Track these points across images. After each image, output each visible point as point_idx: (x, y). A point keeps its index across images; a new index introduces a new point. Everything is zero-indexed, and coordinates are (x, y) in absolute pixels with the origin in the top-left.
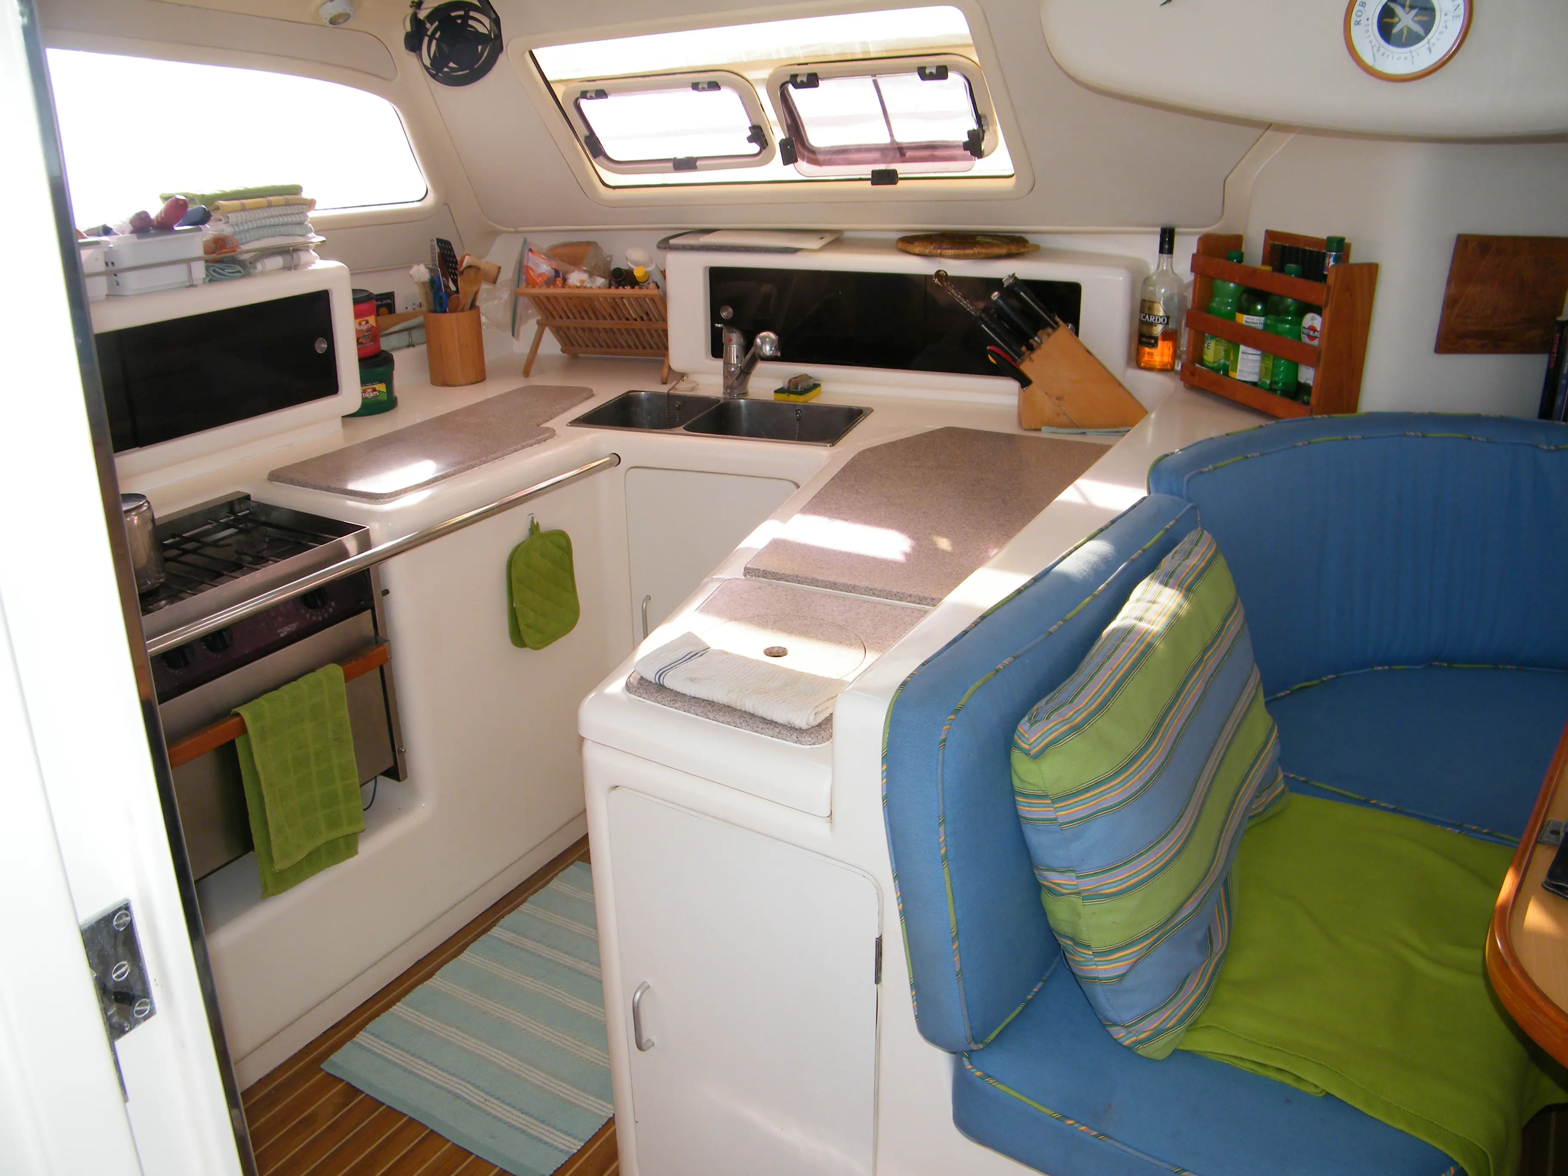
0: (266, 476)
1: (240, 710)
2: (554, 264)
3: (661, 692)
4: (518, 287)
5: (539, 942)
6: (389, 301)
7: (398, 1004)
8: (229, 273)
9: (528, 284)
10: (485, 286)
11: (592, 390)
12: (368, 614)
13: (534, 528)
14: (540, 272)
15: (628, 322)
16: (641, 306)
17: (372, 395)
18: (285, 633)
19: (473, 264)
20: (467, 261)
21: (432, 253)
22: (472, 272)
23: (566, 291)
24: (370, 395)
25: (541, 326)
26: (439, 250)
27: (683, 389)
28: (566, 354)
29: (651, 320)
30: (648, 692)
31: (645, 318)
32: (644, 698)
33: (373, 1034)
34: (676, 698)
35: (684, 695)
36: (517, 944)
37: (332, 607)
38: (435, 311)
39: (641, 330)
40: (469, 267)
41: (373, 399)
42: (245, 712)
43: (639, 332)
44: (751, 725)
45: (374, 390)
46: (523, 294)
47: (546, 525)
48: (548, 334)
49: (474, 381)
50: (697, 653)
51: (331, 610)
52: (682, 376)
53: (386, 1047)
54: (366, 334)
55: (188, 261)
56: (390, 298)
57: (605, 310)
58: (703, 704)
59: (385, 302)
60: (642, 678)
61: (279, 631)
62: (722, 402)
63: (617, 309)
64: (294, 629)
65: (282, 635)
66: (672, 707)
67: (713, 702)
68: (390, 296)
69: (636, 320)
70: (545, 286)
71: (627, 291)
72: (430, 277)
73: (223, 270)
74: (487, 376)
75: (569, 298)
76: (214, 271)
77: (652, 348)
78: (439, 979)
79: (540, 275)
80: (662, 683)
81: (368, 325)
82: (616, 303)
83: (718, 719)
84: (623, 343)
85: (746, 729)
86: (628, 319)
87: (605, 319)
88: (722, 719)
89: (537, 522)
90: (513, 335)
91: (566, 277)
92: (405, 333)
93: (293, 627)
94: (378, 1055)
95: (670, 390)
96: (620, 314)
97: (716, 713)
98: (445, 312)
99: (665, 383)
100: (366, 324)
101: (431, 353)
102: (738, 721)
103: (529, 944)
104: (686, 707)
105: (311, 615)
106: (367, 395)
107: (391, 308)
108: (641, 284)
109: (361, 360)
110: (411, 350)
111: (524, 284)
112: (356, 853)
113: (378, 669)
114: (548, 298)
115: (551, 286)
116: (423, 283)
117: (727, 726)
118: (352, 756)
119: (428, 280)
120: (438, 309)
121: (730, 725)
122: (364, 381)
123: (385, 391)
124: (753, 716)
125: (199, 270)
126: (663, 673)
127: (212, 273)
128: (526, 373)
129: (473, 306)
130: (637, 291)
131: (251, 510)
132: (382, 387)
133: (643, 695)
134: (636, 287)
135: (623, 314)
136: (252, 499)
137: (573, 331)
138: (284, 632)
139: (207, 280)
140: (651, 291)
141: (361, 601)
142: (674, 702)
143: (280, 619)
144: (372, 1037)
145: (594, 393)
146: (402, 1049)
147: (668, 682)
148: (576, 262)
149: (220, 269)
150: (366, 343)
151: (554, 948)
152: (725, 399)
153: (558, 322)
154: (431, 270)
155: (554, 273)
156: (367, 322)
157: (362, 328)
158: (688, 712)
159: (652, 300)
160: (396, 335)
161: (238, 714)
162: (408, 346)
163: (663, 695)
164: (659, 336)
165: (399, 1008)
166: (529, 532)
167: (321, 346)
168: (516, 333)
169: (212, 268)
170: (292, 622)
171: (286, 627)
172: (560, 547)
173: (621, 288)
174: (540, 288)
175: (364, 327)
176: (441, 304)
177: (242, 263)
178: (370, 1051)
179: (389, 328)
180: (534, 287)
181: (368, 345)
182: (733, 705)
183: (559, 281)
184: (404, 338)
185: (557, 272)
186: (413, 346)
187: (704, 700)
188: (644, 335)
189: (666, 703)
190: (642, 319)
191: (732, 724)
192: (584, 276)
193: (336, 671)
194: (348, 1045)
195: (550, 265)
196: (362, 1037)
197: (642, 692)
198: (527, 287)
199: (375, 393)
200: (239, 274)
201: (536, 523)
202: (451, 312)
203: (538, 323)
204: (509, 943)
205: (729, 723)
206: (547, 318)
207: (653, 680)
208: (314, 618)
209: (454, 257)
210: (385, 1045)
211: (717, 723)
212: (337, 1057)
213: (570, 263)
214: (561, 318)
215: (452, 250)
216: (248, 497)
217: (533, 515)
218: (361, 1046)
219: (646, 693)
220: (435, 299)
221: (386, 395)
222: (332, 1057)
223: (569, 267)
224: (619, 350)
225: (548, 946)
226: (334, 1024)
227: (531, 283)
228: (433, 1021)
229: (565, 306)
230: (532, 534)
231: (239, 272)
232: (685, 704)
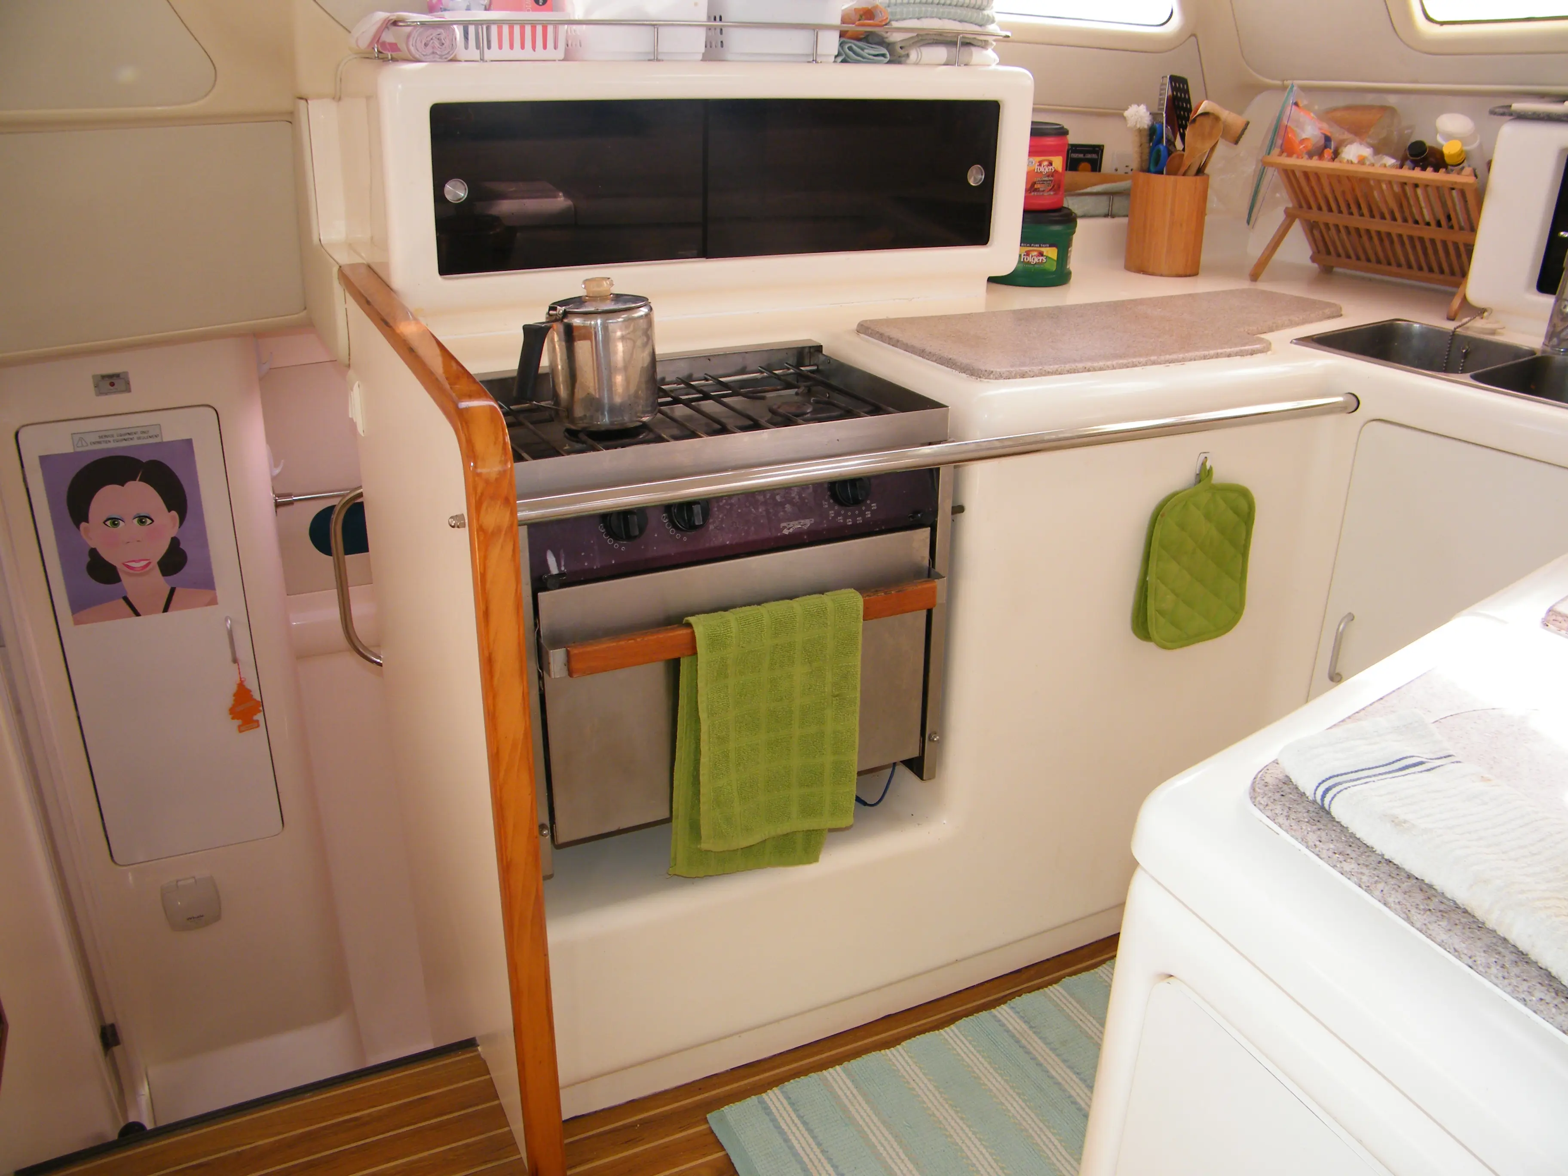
0: (855, 326)
1: (691, 619)
2: (1327, 128)
3: (1320, 825)
4: (1269, 154)
5: (1053, 1050)
6: (1094, 156)
7: (838, 1067)
8: (869, 54)
9: (1282, 152)
10: (1223, 148)
11: (1341, 308)
12: (926, 532)
13: (1204, 474)
14: (1304, 136)
15: (1417, 226)
16: (1444, 204)
17: (1036, 260)
18: (791, 530)
19: (1211, 111)
20: (1205, 106)
21: (1161, 95)
22: (1207, 122)
23: (1335, 165)
24: (1034, 259)
25: (1290, 217)
26: (1170, 93)
27: (1476, 328)
28: (1315, 265)
29: (1452, 227)
30: (1293, 816)
31: (1444, 222)
32: (1280, 826)
33: (788, 1098)
34: (1349, 851)
35: (1369, 849)
36: (1023, 1041)
37: (870, 510)
38: (1148, 171)
39: (1433, 241)
40: (1205, 114)
41: (1036, 266)
42: (701, 625)
43: (1428, 245)
44: (1514, 981)
45: (1041, 254)
46: (1272, 165)
47: (1223, 473)
48: (1297, 231)
49: (1181, 272)
50: (1421, 763)
51: (868, 514)
52: (1480, 312)
53: (796, 1125)
54: (1046, 179)
55: (816, 28)
56: (1096, 153)
57: (1386, 202)
58: (1405, 886)
59: (1089, 156)
60: (1287, 781)
61: (782, 525)
62: (1538, 354)
63: (1405, 204)
64: (805, 528)
65: (786, 532)
66: (1334, 867)
67: (1431, 886)
68: (1098, 150)
69: (1428, 224)
70: (1306, 156)
71: (1429, 175)
72: (1150, 123)
73: (863, 49)
74: (1200, 271)
75: (1338, 178)
76: (850, 49)
77: (1442, 272)
78: (902, 1052)
79: (1303, 141)
80: (1326, 806)
81: (1050, 167)
82: (1404, 191)
83: (1434, 934)
84: (1402, 260)
85: (1496, 985)
86: (1416, 222)
87: (1383, 217)
88: (1443, 936)
89: (1211, 468)
90: (1248, 223)
91: (1340, 151)
92: (1104, 199)
93: (806, 524)
94: (782, 1133)
95: (1457, 327)
96: (1407, 214)
97: (1434, 918)
98: (1161, 173)
99: (1453, 320)
100: (1048, 165)
101: (1131, 229)
102: (1481, 958)
103: (1038, 1046)
104: (1365, 878)
105: (837, 514)
106: (1030, 259)
107: (1096, 166)
108: (1449, 167)
109: (1026, 211)
110: (1108, 221)
111: (1277, 151)
112: (816, 860)
113: (924, 613)
114: (1306, 174)
115: (1315, 158)
116: (1140, 131)
117: (1450, 957)
118: (855, 721)
119: (1146, 127)
120: (1152, 168)
121: (1459, 958)
122: (1026, 240)
123: (1055, 258)
124: (1522, 957)
125: (830, 43)
126: (1335, 786)
127: (847, 50)
128: (1255, 277)
129: (1200, 171)
130: (1441, 176)
131: (821, 368)
132: (1052, 253)
133: (1281, 820)
134: (1442, 170)
135: (1411, 213)
136: (824, 352)
137: (1333, 231)
138: (789, 528)
139: (840, 59)
140: (1464, 178)
141: (919, 513)
142: (1341, 858)
143: (788, 507)
144: (785, 1102)
145: (1343, 313)
146: (814, 1138)
147: (1339, 809)
148: (1358, 132)
149: (859, 47)
150: (1043, 191)
151: (1071, 1068)
152: (1544, 351)
153: (1314, 215)
154: (1154, 115)
155: (1322, 142)
156: (1051, 164)
157: (1042, 169)
158: (1368, 889)
159: (1463, 193)
160: (1093, 198)
161: (689, 625)
162: (1106, 216)
163: (1323, 834)
164: (1459, 256)
165: (836, 1075)
166: (1196, 478)
167: (975, 177)
168: (1252, 223)
169: (850, 45)
170: (805, 518)
171: (797, 522)
172: (1236, 511)
173: (1418, 170)
174: (1298, 157)
175: (1045, 169)
176: (1157, 162)
177: (889, 46)
178: (774, 1120)
179: (1086, 187)
180: (1290, 155)
181: (1046, 194)
182: (1480, 914)
183: (1328, 153)
184: (1102, 204)
185: (1328, 139)
186: (1113, 216)
187: (1409, 876)
188: (1436, 252)
189: (1324, 854)
190: (1439, 224)
191: (1466, 958)
192: (1367, 152)
193: (855, 600)
194: (754, 1099)
195: (1320, 129)
196: (773, 1097)
197: (1278, 810)
198: (1280, 155)
199: (1041, 258)
200: (882, 58)
201: (1208, 468)
202: (1168, 174)
203: (1286, 211)
204: (1013, 1036)
205: (1456, 952)
206: (1301, 207)
207: (1309, 793)
208: (840, 519)
209: (1188, 101)
210: (796, 1120)
211: (1429, 941)
212: (731, 1111)
213: (1349, 130)
214: (1320, 209)
215: (1187, 91)
216: (819, 349)
217: (1205, 455)
218: (767, 1110)
219: (1288, 817)
220: (1151, 153)
221: (1055, 264)
222: (726, 1109)
223: (1347, 136)
224: (1394, 268)
225: (1064, 1061)
226: (748, 1062)
227: (1288, 149)
228: (871, 1113)
229: (1327, 191)
230: (1200, 481)
231: (884, 55)
232: (1365, 870)
